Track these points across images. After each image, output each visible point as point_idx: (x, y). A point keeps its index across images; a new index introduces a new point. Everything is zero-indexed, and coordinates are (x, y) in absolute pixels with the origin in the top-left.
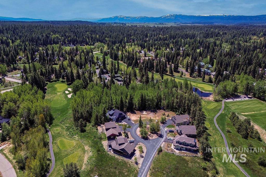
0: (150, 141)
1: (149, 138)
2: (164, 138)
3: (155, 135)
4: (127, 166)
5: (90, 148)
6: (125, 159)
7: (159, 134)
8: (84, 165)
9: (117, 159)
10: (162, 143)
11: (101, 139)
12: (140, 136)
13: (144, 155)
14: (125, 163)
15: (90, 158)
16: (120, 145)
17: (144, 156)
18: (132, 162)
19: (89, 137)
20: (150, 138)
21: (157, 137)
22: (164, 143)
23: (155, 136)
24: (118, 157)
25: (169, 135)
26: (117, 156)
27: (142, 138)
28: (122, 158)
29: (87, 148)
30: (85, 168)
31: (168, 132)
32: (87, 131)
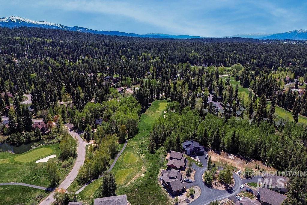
0: (211, 189)
1: (212, 186)
2: (233, 194)
3: (224, 186)
4: (166, 202)
5: (146, 171)
6: (169, 195)
7: (230, 187)
8: (130, 182)
9: (162, 191)
10: (226, 198)
11: (162, 165)
12: (204, 180)
13: (191, 200)
14: (166, 199)
15: (140, 179)
16: (171, 178)
17: (190, 202)
18: (172, 201)
19: (153, 159)
20: (214, 186)
21: (224, 189)
22: (227, 200)
23: (222, 187)
24: (164, 190)
25: (243, 193)
26: (163, 188)
27: (204, 183)
28: (166, 193)
29: (143, 169)
30: (128, 186)
31: (244, 189)
32: (156, 154)
